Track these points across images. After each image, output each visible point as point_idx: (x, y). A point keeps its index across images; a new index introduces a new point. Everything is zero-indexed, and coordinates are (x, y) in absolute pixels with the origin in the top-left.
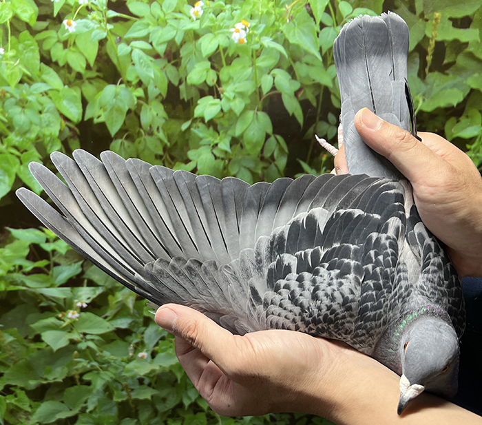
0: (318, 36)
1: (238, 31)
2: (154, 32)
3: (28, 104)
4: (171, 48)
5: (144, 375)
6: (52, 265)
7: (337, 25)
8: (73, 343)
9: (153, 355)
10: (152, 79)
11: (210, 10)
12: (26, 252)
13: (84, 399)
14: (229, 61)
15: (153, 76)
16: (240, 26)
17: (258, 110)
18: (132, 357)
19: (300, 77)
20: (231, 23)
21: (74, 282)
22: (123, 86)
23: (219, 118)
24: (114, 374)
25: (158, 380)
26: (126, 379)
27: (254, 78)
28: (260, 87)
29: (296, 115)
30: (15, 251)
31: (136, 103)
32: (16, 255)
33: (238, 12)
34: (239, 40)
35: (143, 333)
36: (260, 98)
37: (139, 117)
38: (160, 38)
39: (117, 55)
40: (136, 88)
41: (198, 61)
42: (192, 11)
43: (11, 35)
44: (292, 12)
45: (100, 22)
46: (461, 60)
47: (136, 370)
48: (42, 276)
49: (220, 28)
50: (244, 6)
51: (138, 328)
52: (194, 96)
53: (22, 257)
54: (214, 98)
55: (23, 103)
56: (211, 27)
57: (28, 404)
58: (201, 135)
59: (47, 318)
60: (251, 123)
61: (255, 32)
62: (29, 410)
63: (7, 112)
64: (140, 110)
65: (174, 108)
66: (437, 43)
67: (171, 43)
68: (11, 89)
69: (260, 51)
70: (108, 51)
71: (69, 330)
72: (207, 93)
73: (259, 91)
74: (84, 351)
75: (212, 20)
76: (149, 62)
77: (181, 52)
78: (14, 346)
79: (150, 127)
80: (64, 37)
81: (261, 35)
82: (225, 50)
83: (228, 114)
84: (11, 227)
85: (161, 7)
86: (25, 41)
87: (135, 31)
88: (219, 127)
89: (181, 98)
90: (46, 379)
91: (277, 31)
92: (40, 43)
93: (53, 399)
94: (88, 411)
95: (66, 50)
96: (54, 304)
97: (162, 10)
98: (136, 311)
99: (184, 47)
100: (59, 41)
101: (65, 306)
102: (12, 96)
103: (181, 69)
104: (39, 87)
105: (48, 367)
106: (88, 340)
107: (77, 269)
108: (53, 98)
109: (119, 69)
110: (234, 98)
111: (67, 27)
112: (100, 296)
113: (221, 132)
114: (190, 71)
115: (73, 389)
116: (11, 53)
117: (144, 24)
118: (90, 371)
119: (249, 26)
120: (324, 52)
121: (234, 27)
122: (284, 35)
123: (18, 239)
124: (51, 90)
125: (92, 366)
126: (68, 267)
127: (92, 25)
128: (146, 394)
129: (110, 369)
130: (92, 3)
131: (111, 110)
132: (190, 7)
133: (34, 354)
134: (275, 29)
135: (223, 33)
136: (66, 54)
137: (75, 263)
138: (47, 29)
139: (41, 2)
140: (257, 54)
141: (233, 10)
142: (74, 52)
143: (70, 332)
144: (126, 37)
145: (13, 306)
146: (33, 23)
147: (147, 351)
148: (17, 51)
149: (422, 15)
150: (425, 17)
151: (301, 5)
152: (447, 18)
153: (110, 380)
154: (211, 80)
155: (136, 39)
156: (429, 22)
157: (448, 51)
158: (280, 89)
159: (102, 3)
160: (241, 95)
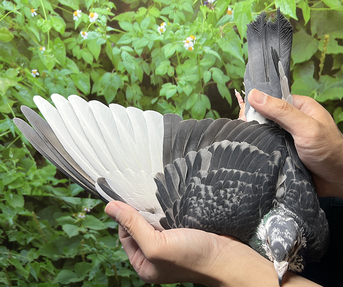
0: (242, 47)
1: (188, 42)
2: (135, 41)
3: (58, 82)
4: (145, 52)
5: (126, 261)
6: (70, 183)
8: (81, 234)
10: (134, 71)
11: (170, 29)
12: (54, 173)
13: (87, 271)
14: (183, 61)
15: (134, 68)
16: (189, 39)
17: (201, 93)
18: (118, 248)
19: (230, 73)
20: (184, 36)
21: (83, 195)
22: (116, 73)
23: (176, 97)
24: (106, 257)
26: (114, 261)
27: (198, 73)
28: (203, 79)
29: (227, 98)
30: (48, 171)
31: (123, 84)
32: (48, 174)
33: (189, 30)
34: (189, 48)
36: (203, 86)
37: (125, 94)
38: (139, 45)
39: (112, 54)
40: (124, 75)
41: (163, 61)
42: (159, 28)
43: (50, 39)
44: (224, 31)
45: (102, 33)
47: (120, 257)
48: (64, 189)
49: (177, 40)
50: (192, 27)
52: (159, 82)
53: (51, 176)
54: (173, 84)
55: (55, 81)
56: (171, 39)
57: (53, 270)
58: (164, 107)
59: (66, 216)
60: (196, 102)
61: (200, 43)
62: (53, 273)
63: (46, 86)
64: (126, 89)
65: (147, 89)
66: (327, 55)
67: (146, 48)
68: (49, 72)
69: (202, 55)
70: (107, 52)
72: (167, 81)
73: (202, 81)
74: (88, 240)
75: (171, 35)
76: (132, 60)
77: (152, 54)
78: (46, 231)
79: (132, 100)
80: (80, 42)
81: (204, 45)
82: (180, 54)
83: (181, 95)
85: (140, 25)
86: (58, 43)
87: (123, 40)
88: (175, 103)
89: (152, 83)
90: (64, 255)
91: (214, 43)
92: (66, 45)
93: (68, 269)
94: (89, 279)
95: (82, 50)
97: (140, 27)
99: (154, 51)
100: (77, 44)
101: (77, 209)
102: (49, 76)
103: (152, 65)
104: (65, 72)
105: (66, 248)
106: (91, 233)
108: (73, 79)
109: (113, 63)
110: (186, 85)
111: (82, 36)
112: (99, 205)
113: (177, 106)
114: (157, 67)
115: (80, 264)
116: (49, 51)
117: (129, 36)
118: (91, 253)
119: (195, 39)
120: (246, 58)
122: (219, 46)
123: (50, 165)
124: (72, 74)
125: (93, 250)
127: (97, 35)
128: (127, 274)
129: (104, 254)
130: (98, 22)
131: (108, 88)
132: (157, 26)
133: (58, 238)
134: (212, 41)
135: (178, 43)
136: (82, 52)
138: (70, 36)
139: (68, 20)
140: (201, 57)
141: (185, 29)
142: (86, 51)
143: (79, 226)
144: (118, 43)
145: (46, 206)
146: (63, 33)
148: (53, 49)
149: (316, 36)
150: (318, 37)
151: (230, 26)
152: (334, 39)
153: (104, 261)
154: (170, 73)
155: (124, 45)
156: (321, 41)
157: (335, 61)
158: (215, 81)
159: (104, 22)
160: (190, 83)
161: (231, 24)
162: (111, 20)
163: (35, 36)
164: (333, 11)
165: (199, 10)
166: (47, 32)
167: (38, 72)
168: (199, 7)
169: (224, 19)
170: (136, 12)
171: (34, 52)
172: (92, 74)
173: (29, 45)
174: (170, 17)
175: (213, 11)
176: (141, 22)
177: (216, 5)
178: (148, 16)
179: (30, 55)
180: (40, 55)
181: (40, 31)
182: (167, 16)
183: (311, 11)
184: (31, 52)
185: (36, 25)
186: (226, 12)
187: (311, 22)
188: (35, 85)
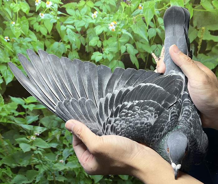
0: (147, 32)
1: (112, 26)
2: (76, 22)
3: (22, 46)
4: (83, 30)
5: (61, 171)
6: (26, 115)
7: (156, 28)
8: (32, 150)
9: (66, 162)
10: (75, 42)
11: (100, 16)
12: (16, 108)
13: (35, 176)
14: (107, 38)
15: (75, 40)
16: (112, 24)
17: (119, 60)
18: (57, 161)
19: (138, 48)
20: (109, 22)
21: (35, 124)
22: (62, 43)
23: (102, 61)
24: (49, 168)
25: (68, 174)
26: (53, 171)
27: (118, 46)
28: (120, 51)
29: (136, 64)
30: (12, 106)
31: (67, 50)
32: (12, 108)
33: (112, 17)
34: (112, 30)
35: (62, 151)
36: (120, 55)
38: (78, 25)
39: (60, 30)
40: (67, 44)
41: (94, 37)
42: (92, 15)
43: (18, 17)
44: (136, 20)
45: (54, 16)
46: (214, 50)
47: (58, 167)
48: (22, 119)
49: (104, 23)
50: (115, 16)
51: (61, 149)
52: (91, 51)
54: (100, 53)
55: (20, 45)
56: (100, 23)
57: (11, 174)
59: (22, 137)
60: (115, 66)
61: (119, 27)
62: (11, 177)
63: (14, 48)
64: (68, 54)
65: (82, 55)
66: (203, 41)
67: (83, 27)
68: (16, 39)
69: (121, 35)
70: (57, 28)
71: (31, 144)
72: (97, 50)
74: (37, 155)
75: (101, 20)
76: (73, 34)
77: (87, 32)
78: (8, 147)
80: (39, 20)
81: (122, 28)
82: (106, 33)
83: (105, 60)
84: (11, 96)
86: (24, 20)
87: (68, 21)
89: (86, 51)
90: (19, 165)
91: (129, 27)
92: (29, 22)
93: (22, 174)
94: (36, 182)
95: (40, 26)
96: (26, 132)
97: (80, 13)
98: (60, 141)
99: (88, 30)
100: (37, 22)
101: (30, 133)
102: (16, 42)
103: (87, 39)
104: (28, 39)
105: (21, 159)
106: (39, 150)
107: (37, 118)
108: (33, 45)
109: (61, 36)
110: (109, 54)
111: (41, 16)
112: (45, 131)
114: (90, 40)
115: (30, 171)
116: (17, 24)
117: (72, 18)
119: (117, 24)
120: (150, 39)
121: (110, 24)
122: (132, 29)
123: (13, 102)
124: (32, 41)
125: (40, 162)
126: (33, 117)
127: (51, 16)
128: (62, 179)
129: (47, 165)
130: (52, 8)
131: (56, 52)
132: (92, 13)
133: (16, 152)
134: (128, 26)
135: (105, 26)
136: (39, 27)
137: (36, 115)
138: (33, 16)
139: (31, 5)
140: (120, 36)
141: (110, 16)
142: (43, 27)
143: (31, 145)
144: (65, 23)
145: (9, 130)
146: (27, 13)
147: (63, 160)
148: (20, 24)
149: (196, 28)
150: (198, 28)
151: (140, 17)
152: (208, 30)
153: (47, 170)
154: (99, 45)
155: (69, 24)
156: (200, 31)
157: (208, 45)
158: (129, 52)
159: (56, 8)
160: (112, 53)
161: (141, 15)
162: (61, 7)
163: (8, 14)
164: (208, 12)
165: (120, 5)
166: (17, 12)
167: (9, 38)
168: (120, 3)
169: (136, 12)
170: (78, 3)
171: (7, 25)
172: (45, 42)
173: (4, 20)
174: (100, 8)
175: (129, 6)
176: (81, 10)
177: (131, 2)
178: (86, 6)
179: (4, 27)
180: (11, 27)
181: (12, 11)
182: (98, 7)
183: (194, 11)
184: (5, 25)
185: (9, 7)
186: (138, 7)
187: (194, 18)
188: (6, 47)
